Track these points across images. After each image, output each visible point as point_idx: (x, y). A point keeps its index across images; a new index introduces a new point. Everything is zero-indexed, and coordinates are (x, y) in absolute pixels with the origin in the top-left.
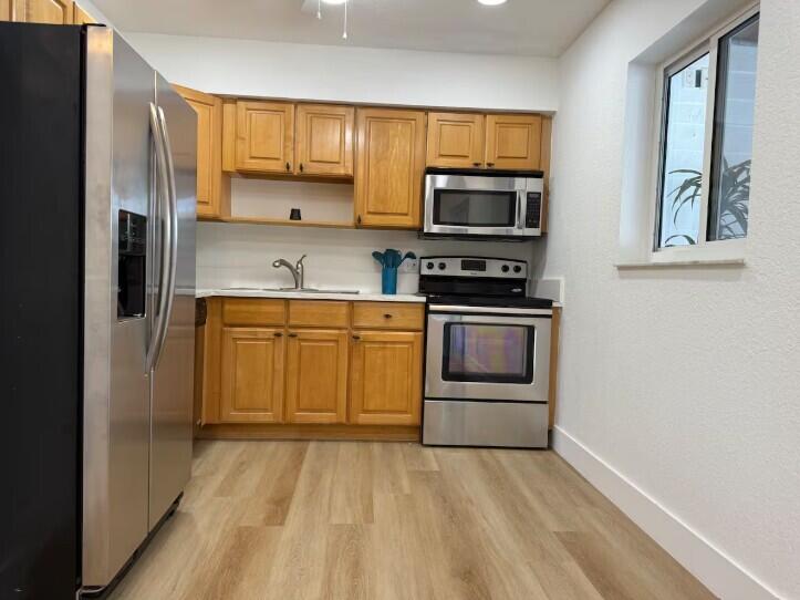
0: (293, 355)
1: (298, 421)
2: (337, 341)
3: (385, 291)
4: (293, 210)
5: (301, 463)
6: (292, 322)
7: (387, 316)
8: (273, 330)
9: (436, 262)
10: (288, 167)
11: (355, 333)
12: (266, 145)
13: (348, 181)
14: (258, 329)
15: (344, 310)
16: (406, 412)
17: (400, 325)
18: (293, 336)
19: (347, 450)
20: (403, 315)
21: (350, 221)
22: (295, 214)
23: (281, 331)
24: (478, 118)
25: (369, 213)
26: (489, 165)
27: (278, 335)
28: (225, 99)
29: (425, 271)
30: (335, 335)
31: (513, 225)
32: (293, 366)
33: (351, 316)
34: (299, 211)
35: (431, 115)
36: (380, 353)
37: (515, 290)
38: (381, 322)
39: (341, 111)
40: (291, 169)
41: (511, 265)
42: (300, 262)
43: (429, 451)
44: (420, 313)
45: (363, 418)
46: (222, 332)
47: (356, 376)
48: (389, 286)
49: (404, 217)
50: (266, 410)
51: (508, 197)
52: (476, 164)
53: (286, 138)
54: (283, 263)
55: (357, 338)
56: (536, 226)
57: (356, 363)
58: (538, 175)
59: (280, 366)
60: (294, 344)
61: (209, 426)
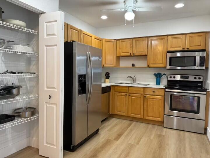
0: (130, 100)
1: (131, 116)
2: (140, 97)
3: (157, 84)
4: (133, 64)
5: (130, 126)
6: (129, 92)
7: (154, 92)
8: (125, 94)
9: (172, 76)
10: (131, 54)
11: (145, 96)
12: (125, 49)
13: (146, 56)
14: (122, 93)
15: (142, 90)
16: (159, 118)
17: (158, 94)
18: (130, 95)
19: (142, 125)
20: (158, 92)
21: (146, 66)
22: (133, 65)
23: (127, 94)
24: (184, 36)
25: (151, 64)
26: (188, 49)
27: (126, 95)
28: (117, 40)
29: (169, 79)
30: (140, 96)
31: (195, 66)
32: (130, 103)
33: (144, 91)
34: (134, 64)
35: (169, 36)
36: (152, 101)
37: (199, 85)
38: (152, 93)
39: (144, 39)
40: (132, 54)
41: (197, 77)
42: (135, 76)
43: (165, 129)
44: (163, 91)
45: (148, 118)
46: (114, 94)
47: (145, 106)
49: (161, 65)
50: (124, 112)
51: (193, 58)
52: (183, 49)
53: (131, 47)
54: (130, 77)
55: (145, 97)
56: (203, 66)
57: (145, 104)
59: (127, 102)
60: (130, 97)
61: (112, 114)
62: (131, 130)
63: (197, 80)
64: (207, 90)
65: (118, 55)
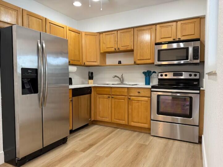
0: (113, 103)
1: (115, 122)
2: (124, 100)
3: (146, 84)
4: (119, 61)
6: (113, 93)
7: (139, 92)
8: (108, 96)
9: (164, 74)
10: (115, 49)
11: (129, 97)
12: (110, 44)
13: (132, 51)
14: (105, 95)
15: (126, 90)
16: (146, 124)
17: (143, 95)
18: (113, 97)
19: (126, 133)
20: (144, 92)
21: (133, 63)
22: (120, 62)
23: (110, 96)
24: (174, 23)
25: (138, 60)
26: (179, 39)
27: (109, 97)
28: (100, 33)
29: (160, 77)
30: (123, 98)
31: (188, 59)
32: (113, 106)
33: (128, 92)
34: (120, 61)
35: (157, 25)
36: (137, 104)
37: (194, 83)
38: (137, 94)
39: (129, 30)
40: (116, 50)
41: (193, 74)
42: (122, 76)
43: (152, 137)
44: (149, 92)
45: (133, 124)
46: (96, 96)
47: (130, 111)
48: (147, 82)
49: (149, 60)
50: (107, 118)
51: (185, 50)
52: (174, 39)
53: (115, 41)
54: (116, 76)
55: (130, 99)
56: (197, 59)
57: (130, 107)
58: (198, 40)
59: (110, 106)
60: (113, 100)
61: (94, 121)
62: (109, 139)
63: (193, 77)
64: (201, 89)
65: (102, 52)
